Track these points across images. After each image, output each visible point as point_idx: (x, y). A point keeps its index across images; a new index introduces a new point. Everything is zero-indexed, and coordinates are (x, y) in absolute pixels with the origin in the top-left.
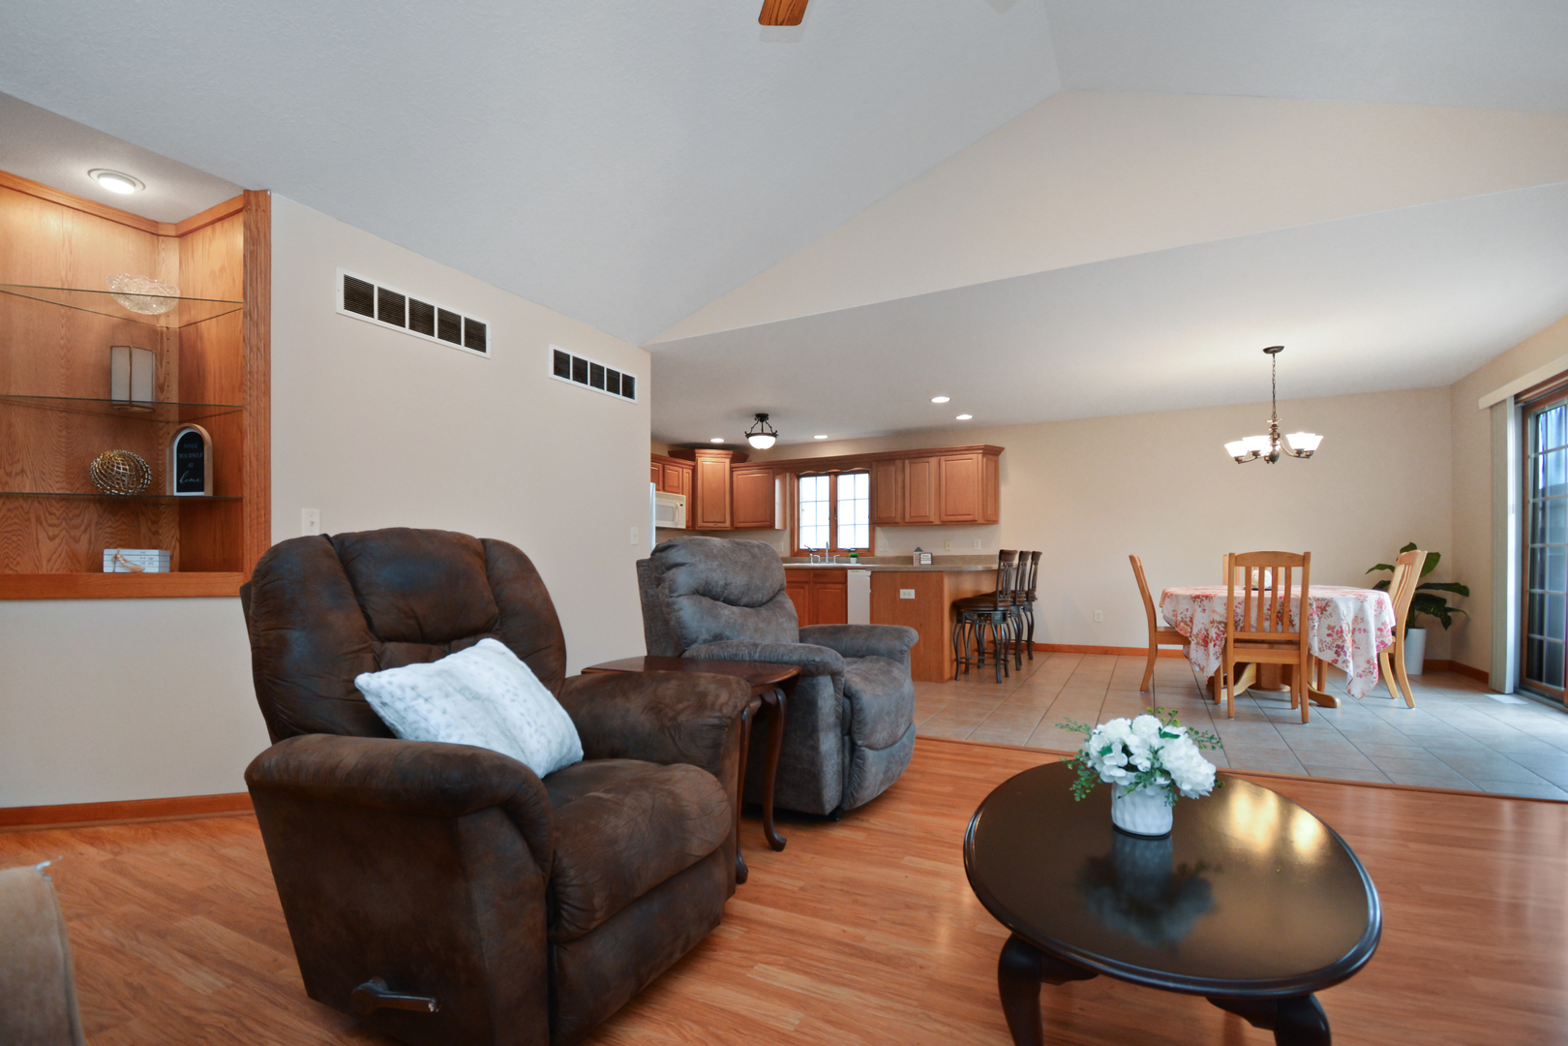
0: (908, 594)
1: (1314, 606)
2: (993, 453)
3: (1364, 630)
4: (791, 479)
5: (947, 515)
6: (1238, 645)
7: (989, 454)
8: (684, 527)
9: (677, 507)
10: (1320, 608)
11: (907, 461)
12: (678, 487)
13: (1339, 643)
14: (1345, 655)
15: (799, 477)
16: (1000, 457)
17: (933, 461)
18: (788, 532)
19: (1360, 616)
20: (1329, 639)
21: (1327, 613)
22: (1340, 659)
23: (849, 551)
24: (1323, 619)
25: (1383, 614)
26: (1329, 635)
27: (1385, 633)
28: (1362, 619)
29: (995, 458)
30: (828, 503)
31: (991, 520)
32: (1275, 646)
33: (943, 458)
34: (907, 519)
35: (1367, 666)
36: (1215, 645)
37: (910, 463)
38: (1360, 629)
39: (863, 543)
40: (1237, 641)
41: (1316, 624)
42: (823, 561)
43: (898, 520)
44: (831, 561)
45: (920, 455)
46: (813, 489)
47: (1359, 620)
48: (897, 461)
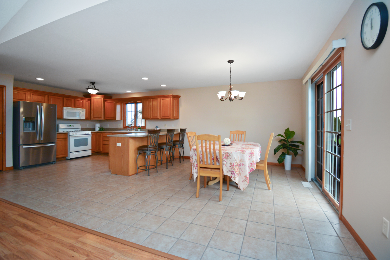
0: (119, 145)
1: (225, 155)
2: (177, 98)
3: (244, 164)
4: (124, 104)
5: (162, 117)
6: (201, 169)
7: (175, 98)
8: (85, 119)
9: (80, 113)
10: (227, 156)
11: (152, 99)
12: (82, 106)
13: (233, 170)
14: (234, 175)
15: (126, 104)
16: (180, 99)
17: (159, 99)
18: (123, 121)
19: (242, 159)
20: (230, 168)
21: (230, 158)
22: (233, 176)
23: (139, 127)
24: (228, 160)
25: (253, 158)
26: (230, 166)
27: (253, 165)
28: (243, 160)
29: (178, 99)
30: (134, 112)
31: (177, 118)
32: (213, 170)
33: (161, 99)
34: (152, 118)
35: (245, 178)
36: (195, 169)
37: (153, 100)
38: (242, 164)
39: (143, 125)
40: (201, 167)
41: (225, 163)
42: (131, 130)
43: (149, 118)
44: (133, 130)
45: (155, 98)
46: (130, 107)
47: (242, 161)
48: (149, 99)
